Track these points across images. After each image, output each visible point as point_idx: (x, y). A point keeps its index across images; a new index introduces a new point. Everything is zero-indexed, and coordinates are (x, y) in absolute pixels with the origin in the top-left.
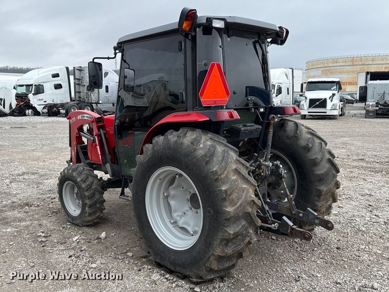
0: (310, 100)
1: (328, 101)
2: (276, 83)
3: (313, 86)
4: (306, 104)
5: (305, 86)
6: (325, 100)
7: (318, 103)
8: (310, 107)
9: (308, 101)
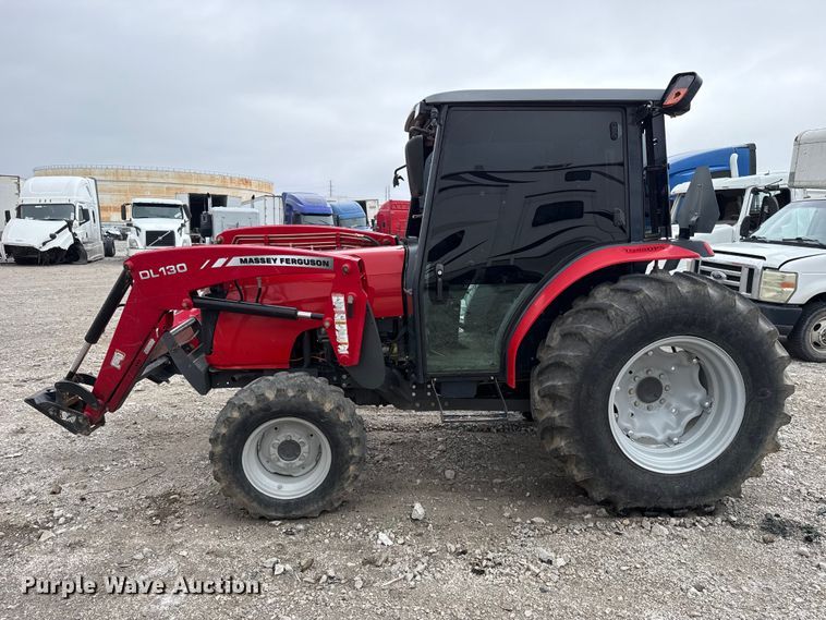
0: (147, 232)
1: (177, 235)
2: (77, 202)
3: (142, 209)
4: (141, 240)
5: (129, 208)
6: (172, 233)
7: (160, 238)
8: (148, 244)
9: (143, 235)
